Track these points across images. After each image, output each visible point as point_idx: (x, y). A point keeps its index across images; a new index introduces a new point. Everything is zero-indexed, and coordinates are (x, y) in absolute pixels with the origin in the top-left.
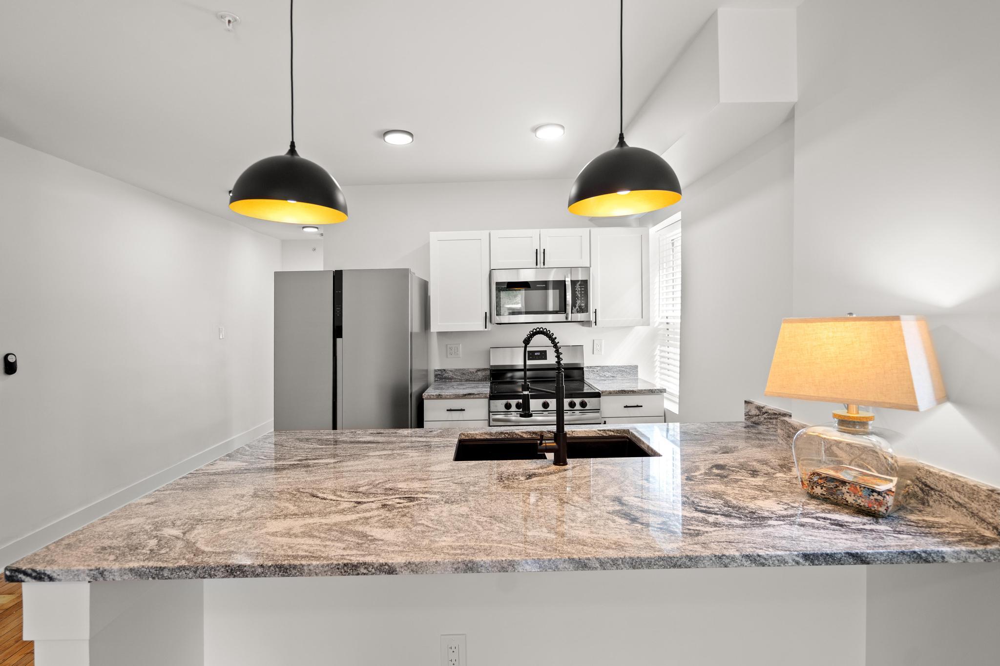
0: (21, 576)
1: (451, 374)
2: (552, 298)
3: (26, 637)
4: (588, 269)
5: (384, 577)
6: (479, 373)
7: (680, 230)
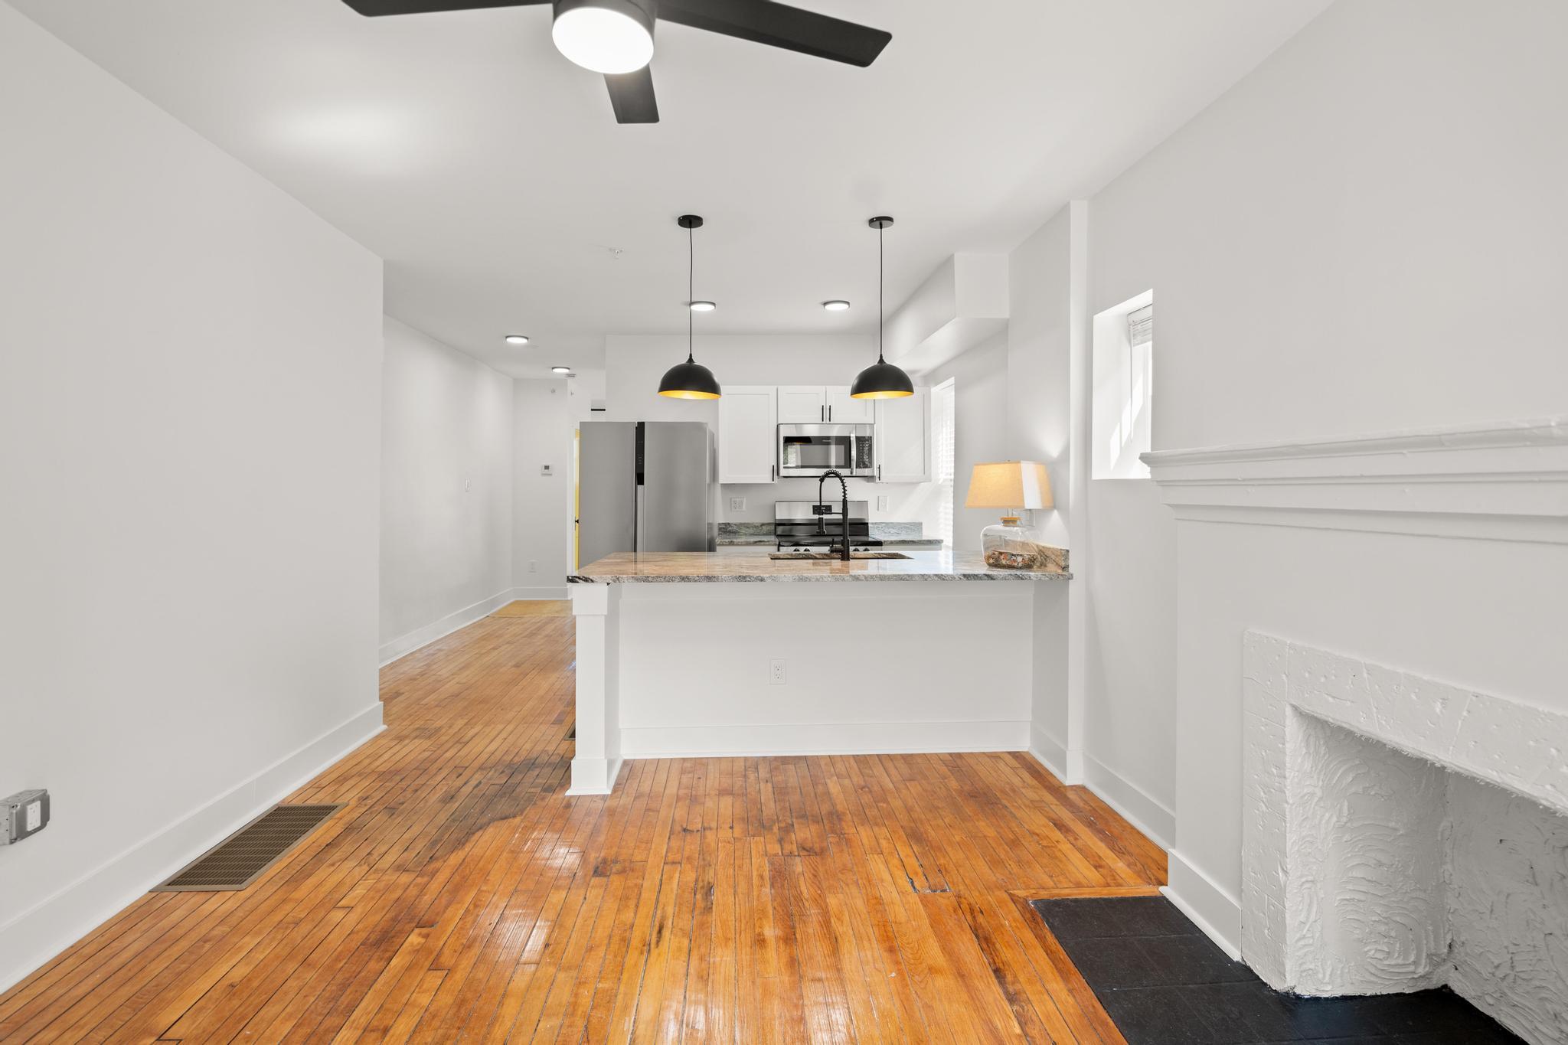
0: (578, 580)
1: (735, 528)
2: (834, 454)
3: (574, 614)
4: (872, 425)
5: (759, 583)
6: (764, 527)
7: (953, 393)
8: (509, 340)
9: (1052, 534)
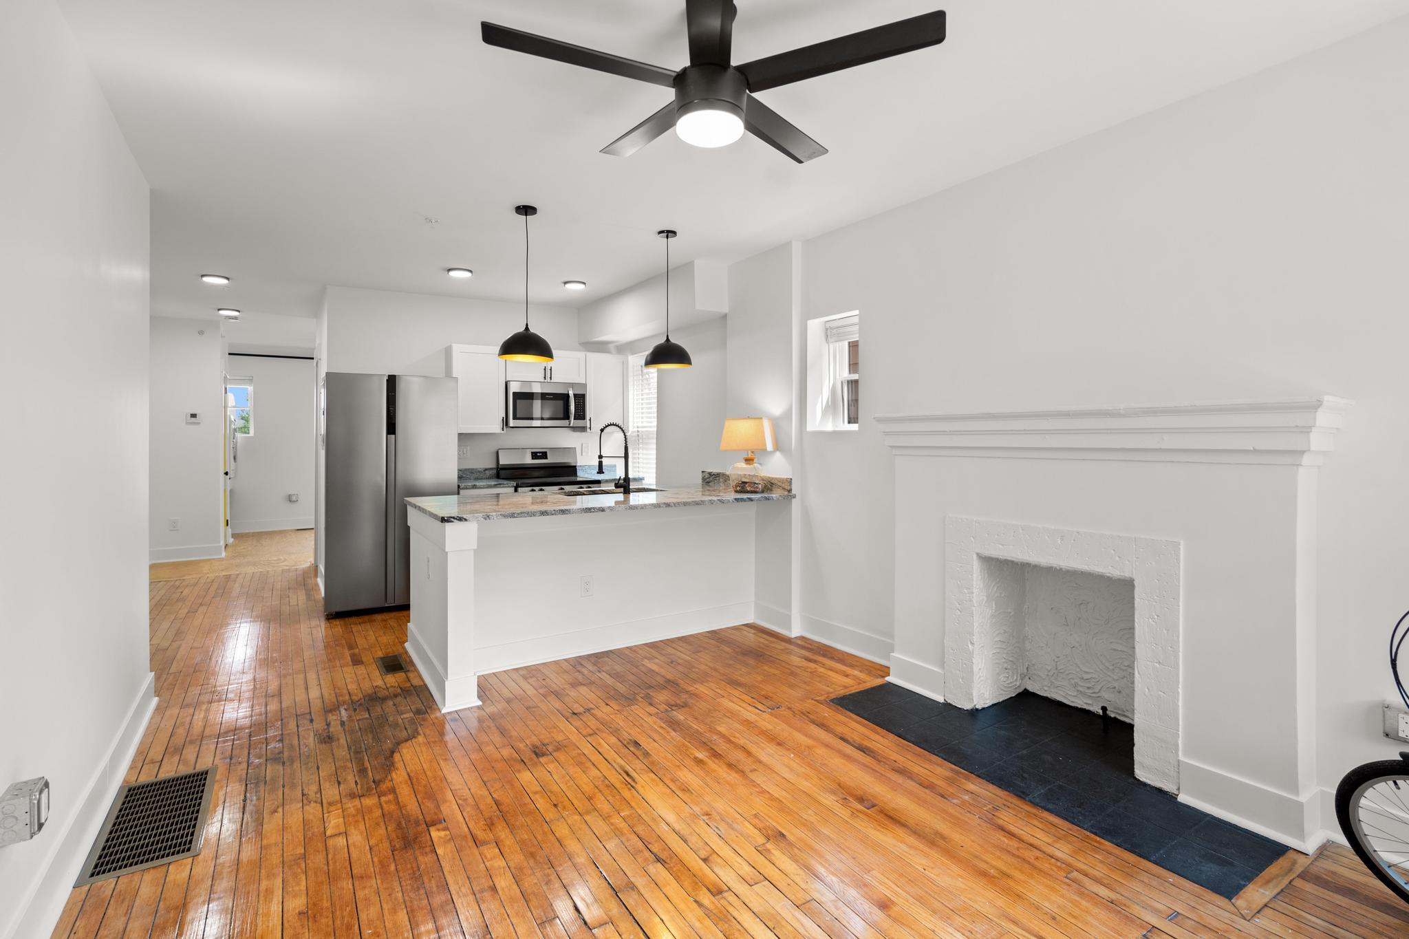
1: (461, 473)
4: (585, 385)
6: (487, 472)
8: (205, 279)
9: (775, 467)
